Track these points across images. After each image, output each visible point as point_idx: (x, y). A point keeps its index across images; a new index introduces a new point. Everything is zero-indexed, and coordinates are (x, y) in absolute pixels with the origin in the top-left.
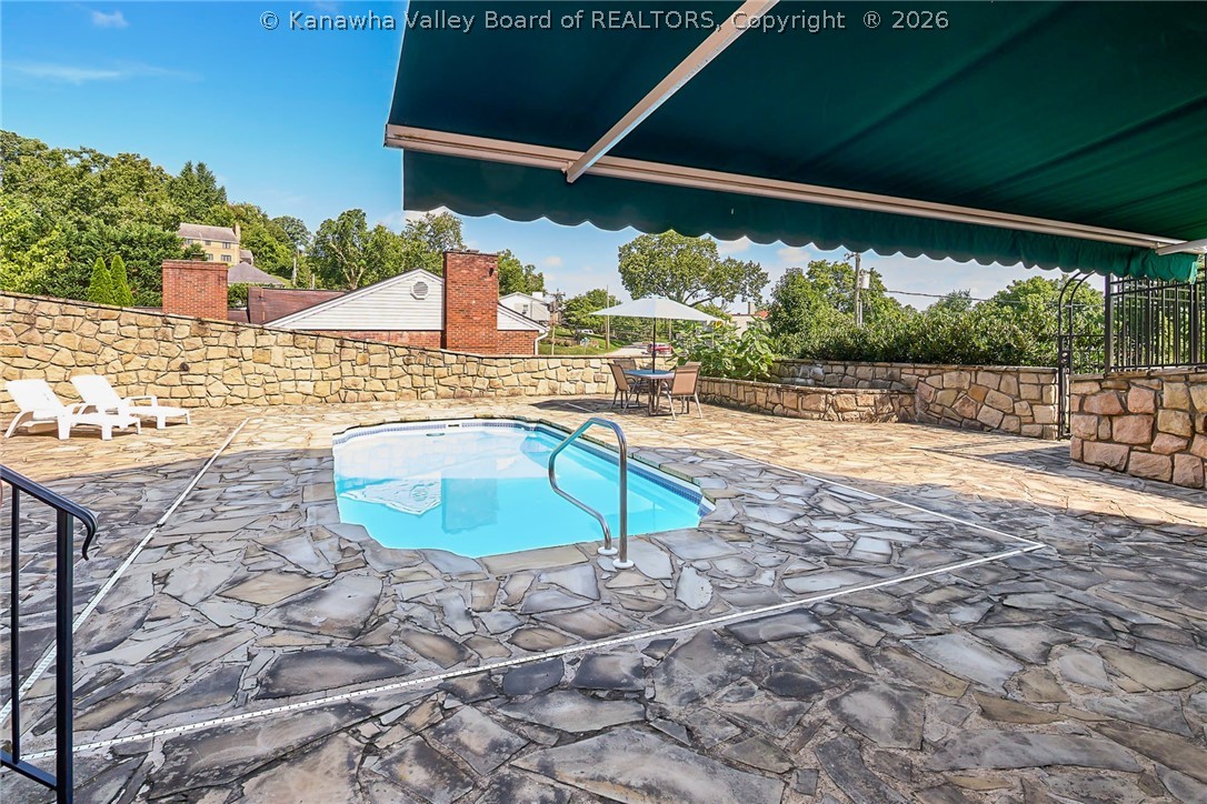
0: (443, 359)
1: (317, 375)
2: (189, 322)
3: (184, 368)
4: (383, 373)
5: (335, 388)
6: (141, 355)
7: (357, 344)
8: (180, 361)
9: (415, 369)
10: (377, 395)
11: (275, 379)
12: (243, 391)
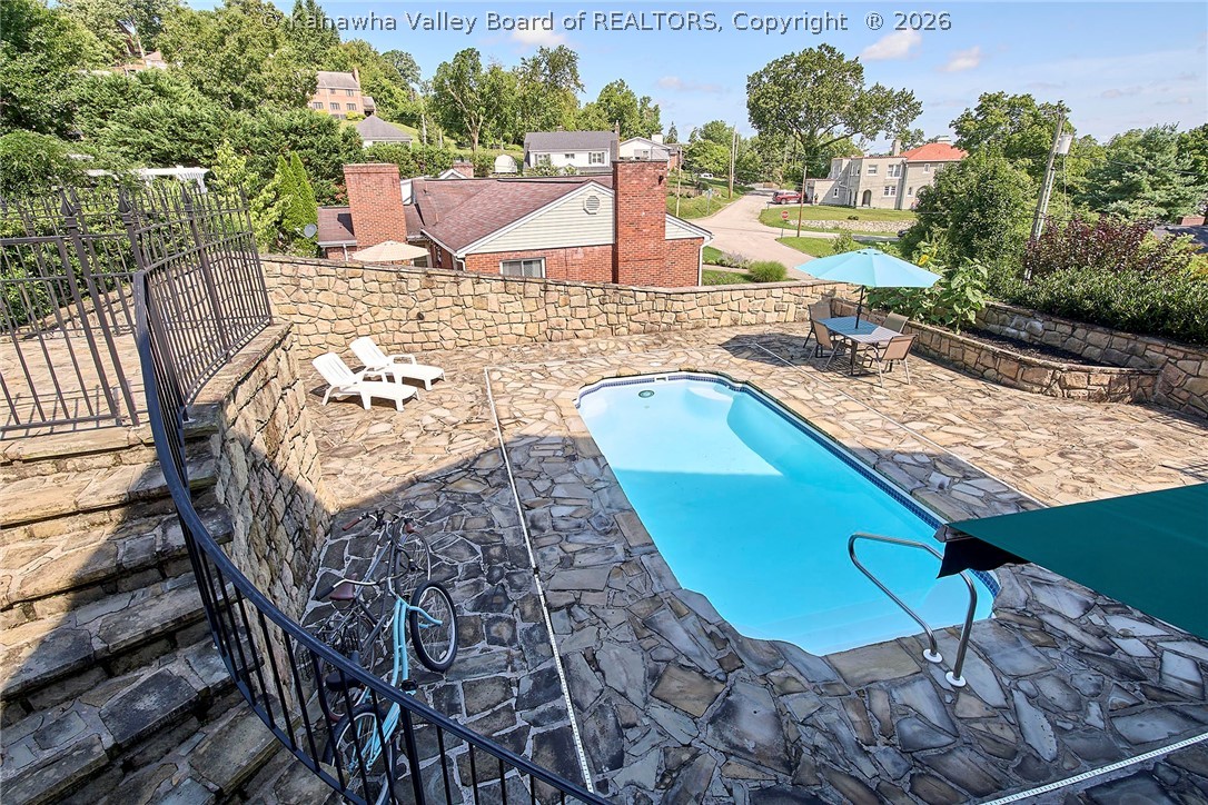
0: (635, 297)
1: (526, 318)
2: (418, 276)
3: (420, 317)
4: (583, 313)
5: (543, 328)
6: (385, 307)
7: (558, 288)
8: (416, 311)
9: (610, 307)
10: (578, 333)
11: (493, 323)
12: (467, 335)
